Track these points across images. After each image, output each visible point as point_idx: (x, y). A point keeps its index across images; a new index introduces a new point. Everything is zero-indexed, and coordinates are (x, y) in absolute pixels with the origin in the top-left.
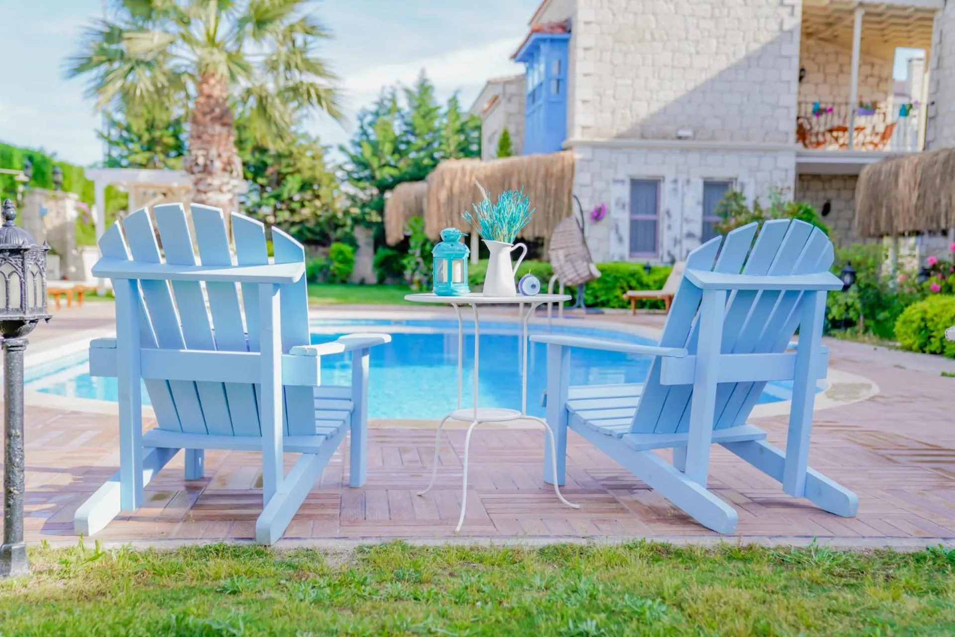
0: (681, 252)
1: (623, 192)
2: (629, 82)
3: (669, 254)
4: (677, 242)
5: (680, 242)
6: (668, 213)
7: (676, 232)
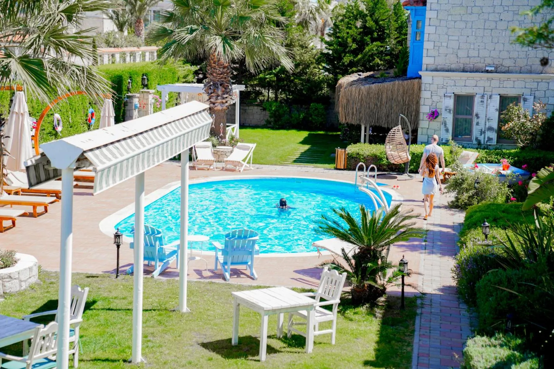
0: (484, 138)
1: (450, 103)
2: (457, 38)
3: (477, 139)
4: (482, 132)
5: (484, 132)
6: (477, 115)
7: (482, 126)
